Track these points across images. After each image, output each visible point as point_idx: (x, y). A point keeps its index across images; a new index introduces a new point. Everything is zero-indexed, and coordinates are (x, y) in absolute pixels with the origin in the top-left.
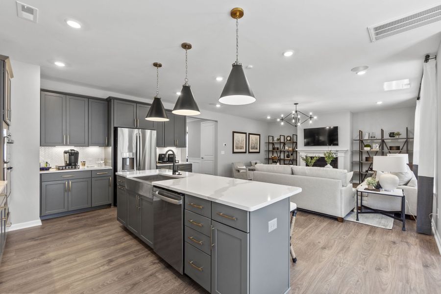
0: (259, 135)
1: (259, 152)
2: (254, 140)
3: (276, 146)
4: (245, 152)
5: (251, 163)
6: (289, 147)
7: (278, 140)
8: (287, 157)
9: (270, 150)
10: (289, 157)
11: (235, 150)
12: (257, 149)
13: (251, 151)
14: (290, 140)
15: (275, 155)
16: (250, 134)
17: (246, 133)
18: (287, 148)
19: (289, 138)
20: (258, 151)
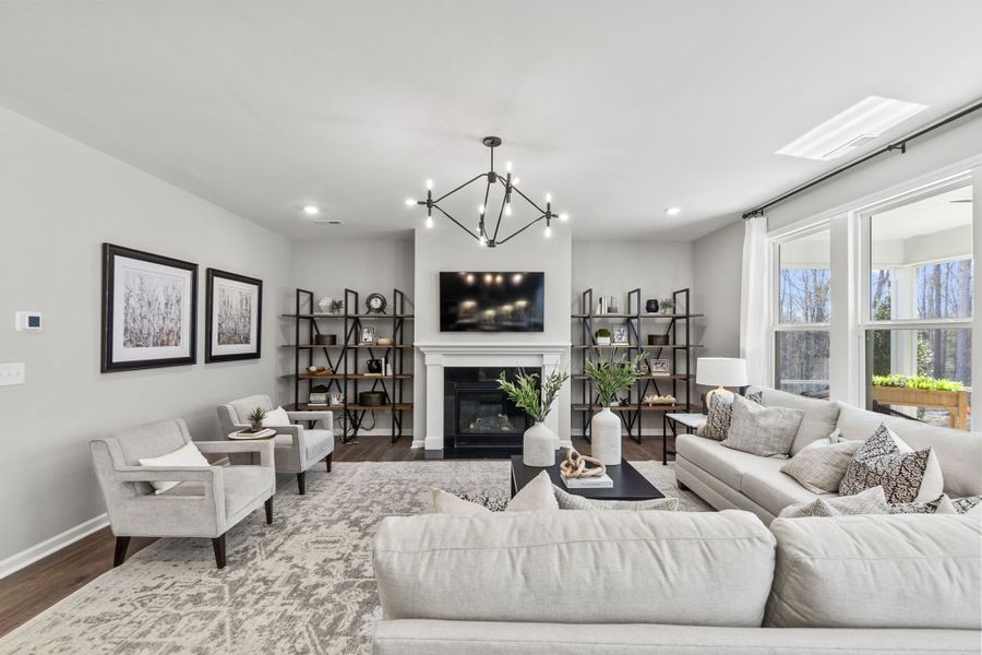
0: (259, 283)
1: (256, 355)
2: (235, 301)
3: (324, 330)
4: (191, 360)
5: (222, 413)
6: (378, 335)
7: (336, 306)
8: (371, 370)
9: (301, 343)
10: (379, 370)
11: (121, 354)
12: (247, 341)
13: (217, 350)
14: (381, 309)
15: (320, 362)
16: (213, 273)
17: (192, 267)
18: (367, 337)
19: (376, 304)
20: (250, 348)
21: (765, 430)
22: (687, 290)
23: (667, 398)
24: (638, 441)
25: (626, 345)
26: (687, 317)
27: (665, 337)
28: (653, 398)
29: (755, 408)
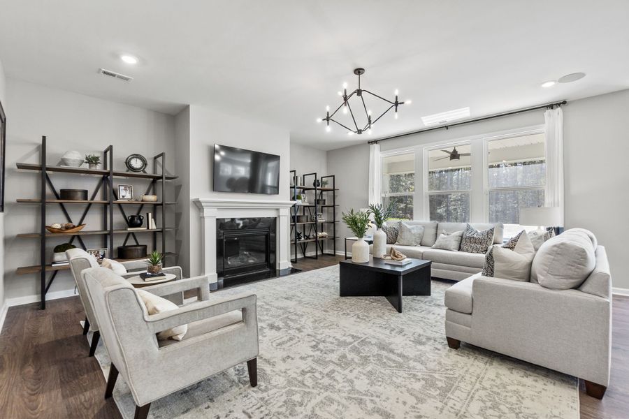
19: (136, 163)
21: (414, 235)
22: (334, 176)
23: (325, 234)
24: (316, 257)
25: (308, 204)
26: (334, 190)
27: (325, 200)
28: (320, 234)
29: (409, 227)
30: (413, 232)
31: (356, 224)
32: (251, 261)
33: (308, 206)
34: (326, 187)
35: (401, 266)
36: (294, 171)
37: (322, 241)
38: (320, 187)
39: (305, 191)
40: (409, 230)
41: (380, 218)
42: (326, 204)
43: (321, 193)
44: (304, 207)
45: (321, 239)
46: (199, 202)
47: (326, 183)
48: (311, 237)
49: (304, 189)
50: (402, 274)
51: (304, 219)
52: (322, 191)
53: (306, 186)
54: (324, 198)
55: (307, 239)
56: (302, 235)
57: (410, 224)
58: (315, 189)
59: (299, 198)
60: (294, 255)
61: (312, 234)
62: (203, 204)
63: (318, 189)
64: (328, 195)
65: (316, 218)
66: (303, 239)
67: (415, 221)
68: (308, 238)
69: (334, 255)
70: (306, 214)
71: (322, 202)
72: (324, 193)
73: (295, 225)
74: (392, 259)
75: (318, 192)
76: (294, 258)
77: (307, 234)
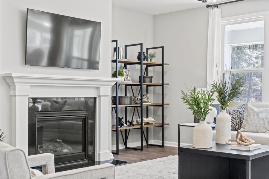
22: (163, 48)
23: (151, 119)
24: (141, 149)
25: (131, 82)
26: (162, 65)
27: (151, 77)
28: (145, 120)
29: (256, 110)
30: (261, 116)
31: (198, 104)
32: (65, 151)
33: (131, 85)
34: (154, 61)
35: (249, 151)
36: (116, 41)
37: (147, 128)
38: (145, 61)
39: (128, 66)
40: (257, 114)
41: (224, 98)
42: (154, 82)
43: (147, 68)
44: (126, 85)
45: (147, 126)
46: (11, 77)
47: (153, 56)
48: (135, 123)
49: (126, 64)
50: (250, 159)
51: (127, 101)
52: (148, 65)
53: (129, 60)
54: (150, 75)
55: (129, 126)
56: (123, 120)
57: (258, 107)
58: (140, 63)
59: (121, 74)
60: (115, 146)
61: (136, 119)
62: (15, 80)
63: (144, 64)
64: (154, 71)
65: (141, 99)
66: (125, 125)
67: (263, 103)
68: (131, 124)
69: (163, 146)
70: (128, 95)
71: (149, 80)
72: (150, 68)
73: (116, 107)
74: (239, 144)
75: (144, 67)
76: (115, 149)
77: (129, 119)
